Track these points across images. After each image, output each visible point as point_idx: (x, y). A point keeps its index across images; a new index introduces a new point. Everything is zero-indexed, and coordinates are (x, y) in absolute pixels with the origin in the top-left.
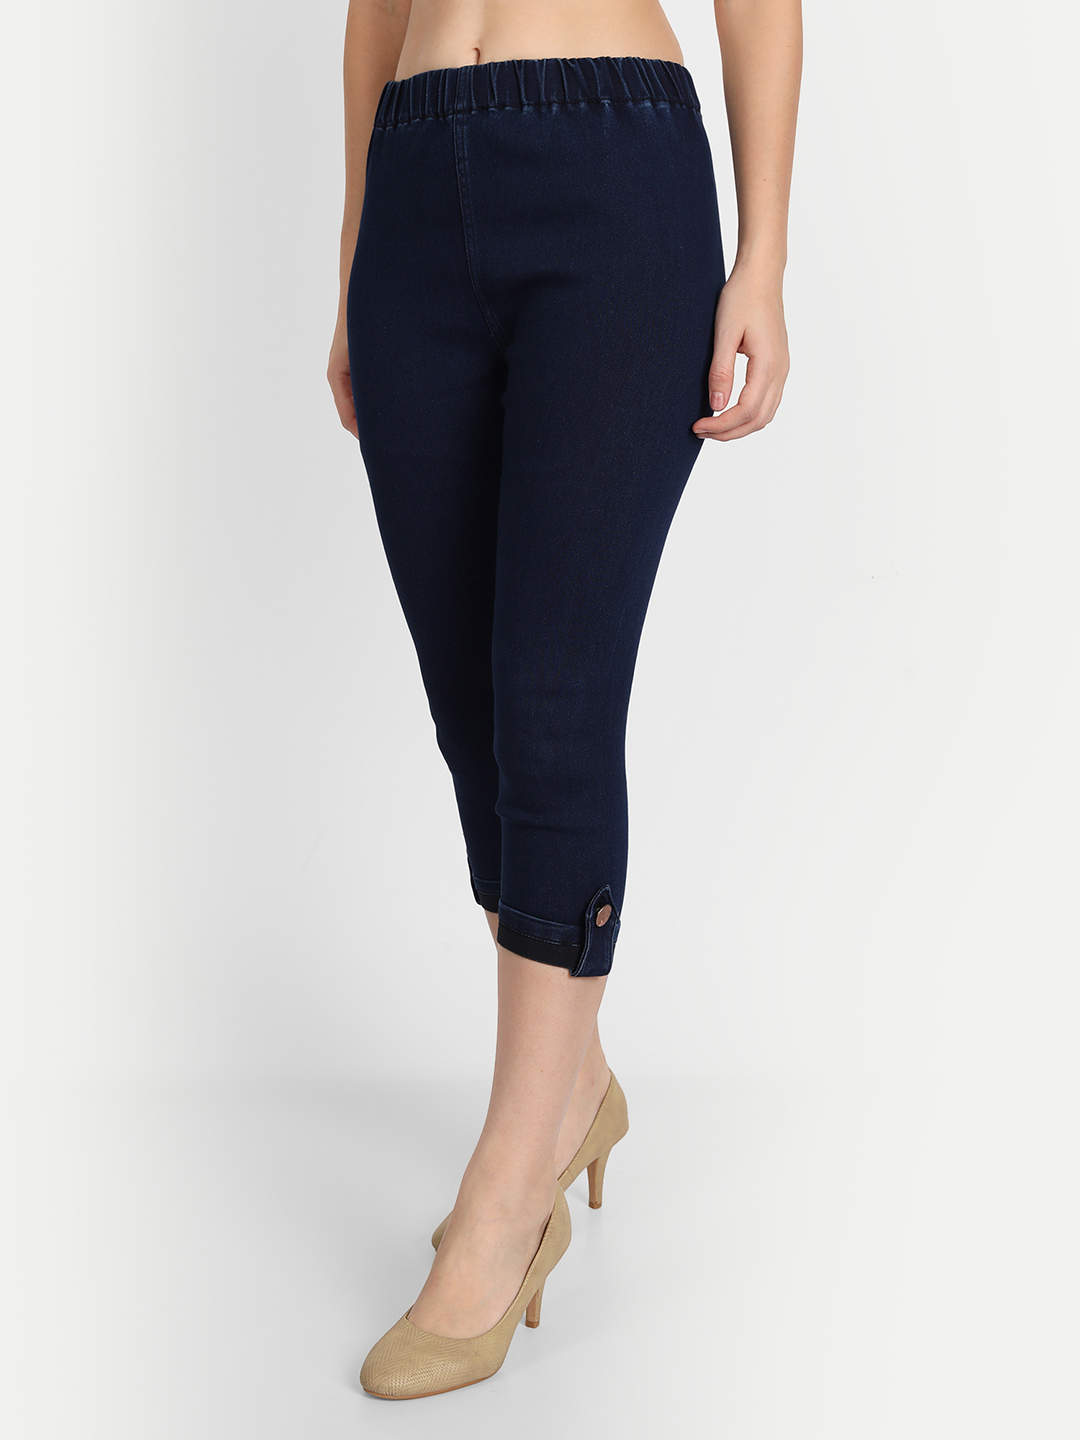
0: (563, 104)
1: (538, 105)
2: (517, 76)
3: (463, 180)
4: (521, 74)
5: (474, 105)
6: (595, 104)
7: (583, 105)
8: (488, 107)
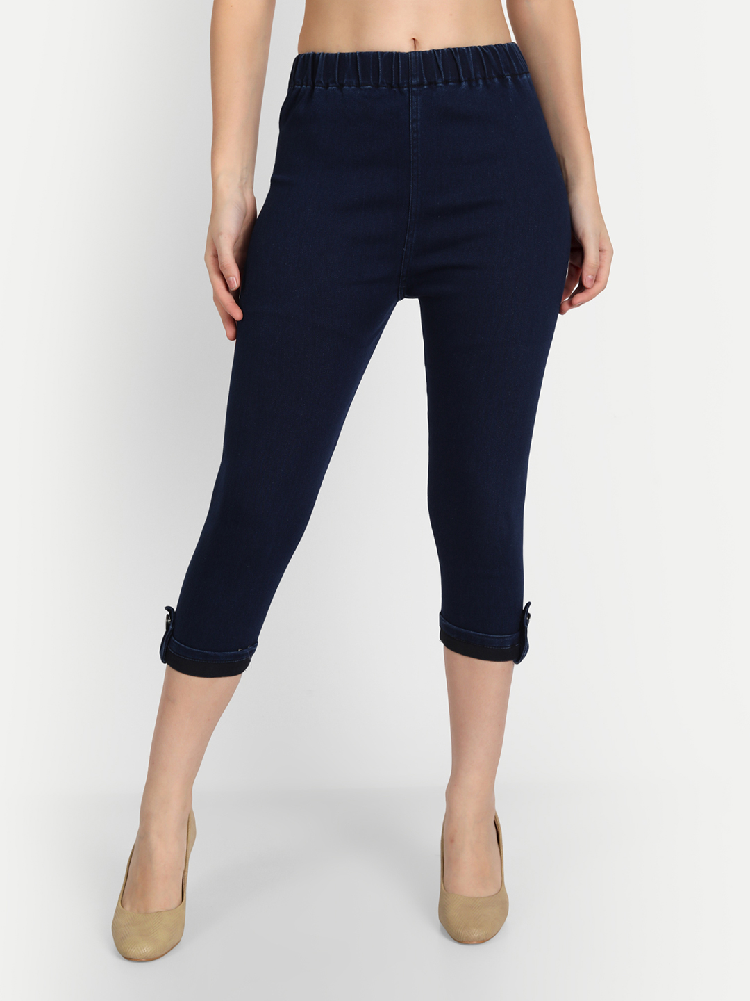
0: (484, 79)
1: (469, 81)
2: (455, 60)
3: (415, 135)
4: (458, 58)
5: (426, 81)
6: (502, 78)
7: (496, 80)
8: (436, 83)
